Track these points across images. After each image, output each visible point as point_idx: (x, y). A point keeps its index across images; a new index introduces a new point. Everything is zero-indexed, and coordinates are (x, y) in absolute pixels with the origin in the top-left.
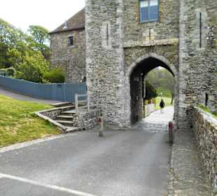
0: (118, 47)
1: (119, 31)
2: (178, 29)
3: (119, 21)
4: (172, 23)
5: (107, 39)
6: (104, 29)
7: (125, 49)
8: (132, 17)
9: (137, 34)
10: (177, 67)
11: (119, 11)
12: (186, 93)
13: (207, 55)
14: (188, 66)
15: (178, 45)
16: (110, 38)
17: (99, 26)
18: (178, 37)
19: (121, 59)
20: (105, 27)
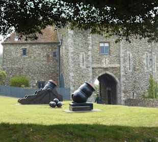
0: (89, 67)
1: (90, 59)
2: (119, 60)
3: (90, 53)
4: (116, 57)
5: (83, 62)
6: (81, 56)
7: (93, 68)
8: (96, 51)
9: (99, 61)
10: (119, 79)
11: (90, 48)
12: (124, 92)
13: (133, 74)
14: (125, 79)
15: (120, 68)
16: (85, 62)
17: (78, 54)
18: (120, 64)
19: (91, 74)
20: (82, 55)
